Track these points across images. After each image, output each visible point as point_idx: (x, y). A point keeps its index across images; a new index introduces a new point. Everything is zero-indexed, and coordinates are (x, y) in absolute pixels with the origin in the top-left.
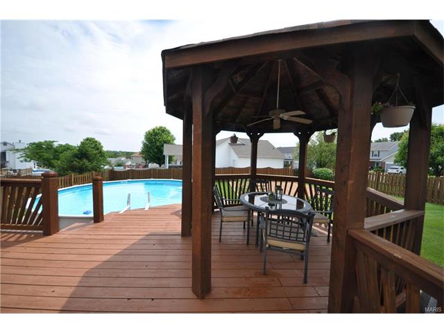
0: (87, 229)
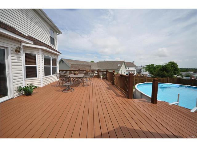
0: (146, 104)
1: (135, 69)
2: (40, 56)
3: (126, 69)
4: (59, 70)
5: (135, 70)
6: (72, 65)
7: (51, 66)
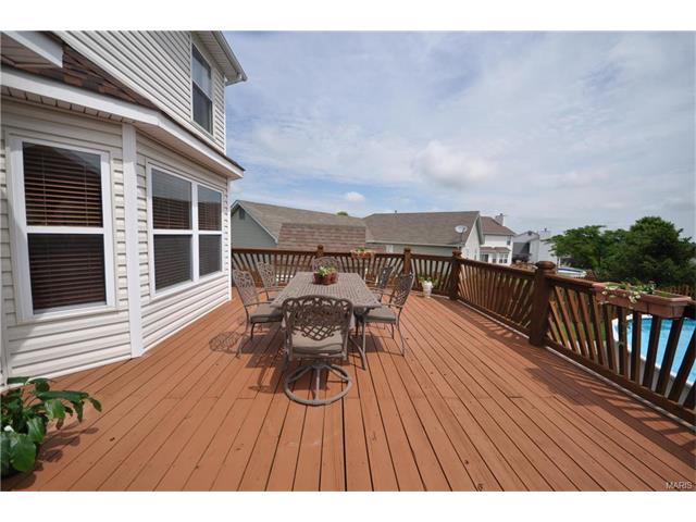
1: (509, 243)
2: (130, 168)
3: (481, 242)
4: (233, 251)
5: (506, 248)
6: (285, 225)
7: (195, 232)
